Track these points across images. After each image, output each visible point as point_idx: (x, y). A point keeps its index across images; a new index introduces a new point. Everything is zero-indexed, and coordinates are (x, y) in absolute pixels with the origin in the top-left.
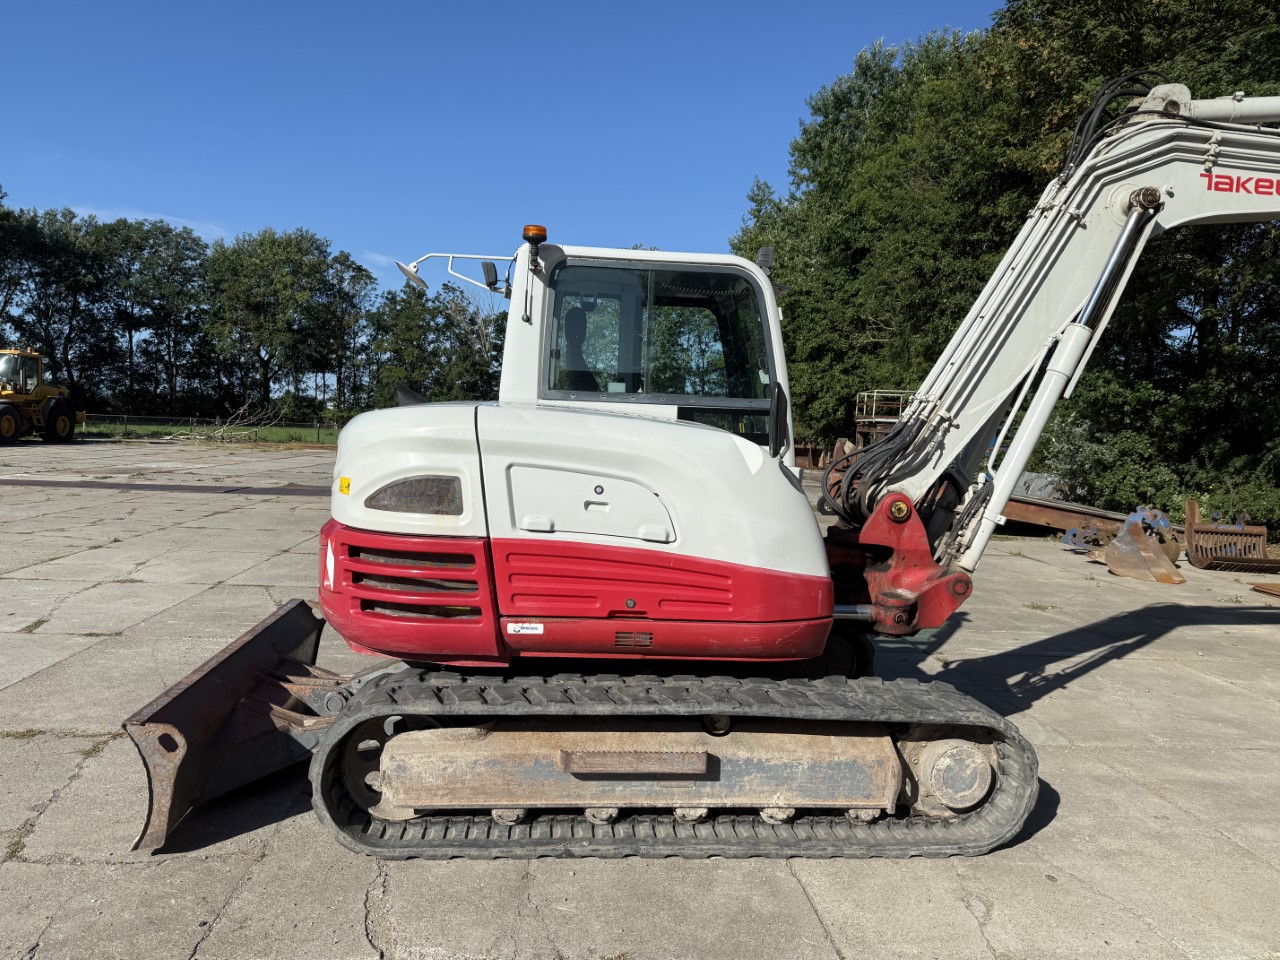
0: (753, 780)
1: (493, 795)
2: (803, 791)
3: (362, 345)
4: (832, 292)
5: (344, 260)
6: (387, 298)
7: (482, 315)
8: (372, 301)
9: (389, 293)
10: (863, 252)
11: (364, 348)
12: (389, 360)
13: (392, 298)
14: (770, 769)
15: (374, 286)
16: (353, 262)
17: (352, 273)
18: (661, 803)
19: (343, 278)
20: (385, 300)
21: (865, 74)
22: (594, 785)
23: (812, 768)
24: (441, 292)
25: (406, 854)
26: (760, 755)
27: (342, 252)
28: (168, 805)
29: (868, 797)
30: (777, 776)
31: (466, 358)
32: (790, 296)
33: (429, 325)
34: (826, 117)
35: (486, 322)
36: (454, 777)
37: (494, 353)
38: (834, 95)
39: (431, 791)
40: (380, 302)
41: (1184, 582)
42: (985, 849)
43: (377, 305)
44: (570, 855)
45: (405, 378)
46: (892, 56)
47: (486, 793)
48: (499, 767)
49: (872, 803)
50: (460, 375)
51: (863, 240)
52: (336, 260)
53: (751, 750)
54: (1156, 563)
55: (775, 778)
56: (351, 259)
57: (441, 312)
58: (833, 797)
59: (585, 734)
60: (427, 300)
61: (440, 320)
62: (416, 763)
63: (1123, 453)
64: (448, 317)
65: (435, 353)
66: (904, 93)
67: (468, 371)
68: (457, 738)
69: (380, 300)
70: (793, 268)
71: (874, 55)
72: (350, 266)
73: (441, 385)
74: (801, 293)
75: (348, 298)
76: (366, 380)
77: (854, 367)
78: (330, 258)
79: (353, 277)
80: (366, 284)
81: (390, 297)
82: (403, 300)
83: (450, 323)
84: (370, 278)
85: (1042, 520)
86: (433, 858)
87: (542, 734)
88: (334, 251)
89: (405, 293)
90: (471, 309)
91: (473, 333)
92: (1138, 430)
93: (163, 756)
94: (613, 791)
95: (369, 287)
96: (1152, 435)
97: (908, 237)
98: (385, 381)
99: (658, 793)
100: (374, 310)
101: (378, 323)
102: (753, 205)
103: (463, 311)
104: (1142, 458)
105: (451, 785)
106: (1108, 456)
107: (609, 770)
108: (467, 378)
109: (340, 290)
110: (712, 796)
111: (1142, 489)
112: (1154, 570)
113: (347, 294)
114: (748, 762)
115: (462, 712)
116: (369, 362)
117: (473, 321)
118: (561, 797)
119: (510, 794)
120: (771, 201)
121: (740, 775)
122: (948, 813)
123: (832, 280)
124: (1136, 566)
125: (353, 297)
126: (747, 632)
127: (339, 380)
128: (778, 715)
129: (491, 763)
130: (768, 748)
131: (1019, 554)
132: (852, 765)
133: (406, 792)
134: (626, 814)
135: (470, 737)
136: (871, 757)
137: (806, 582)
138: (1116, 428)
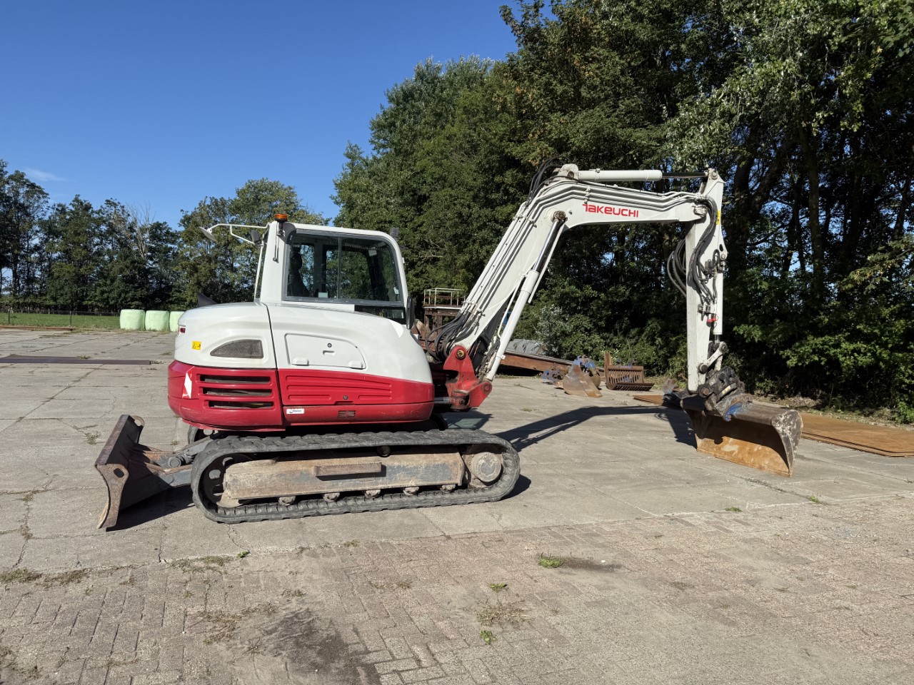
0: (400, 475)
1: (280, 490)
2: (423, 478)
3: (36, 246)
4: (406, 222)
5: (19, 178)
6: (57, 209)
7: (139, 225)
8: (45, 211)
9: (59, 205)
10: (423, 199)
11: (37, 248)
12: (59, 257)
13: (62, 210)
14: (408, 469)
15: (46, 199)
16: (27, 180)
17: (26, 189)
18: (360, 488)
19: (18, 192)
20: (55, 211)
21: (422, 78)
22: (328, 483)
23: (426, 468)
24: (104, 206)
25: (240, 520)
26: (404, 463)
27: (17, 171)
28: (118, 504)
29: (450, 479)
30: (411, 472)
31: (126, 257)
32: (378, 223)
33: (94, 231)
34: (398, 105)
35: (143, 230)
36: (261, 484)
37: (149, 254)
38: (402, 90)
39: (250, 490)
40: (50, 213)
41: (602, 396)
42: (499, 498)
43: (49, 214)
44: (319, 514)
45: (74, 272)
46: (439, 69)
47: (277, 490)
48: (283, 477)
49: (452, 482)
50: (121, 271)
51: (425, 190)
52: (11, 177)
53: (400, 461)
54: (587, 387)
55: (410, 473)
56: (25, 178)
57: (104, 222)
58: (435, 480)
59: (323, 460)
60: (93, 212)
61: (104, 228)
62: (242, 478)
63: (577, 327)
64: (110, 225)
65: (99, 253)
66: (448, 95)
67: (127, 267)
68: (261, 465)
69: (51, 210)
70: (379, 205)
71: (427, 67)
72: (25, 183)
73: (105, 278)
74: (385, 222)
75: (22, 208)
76: (38, 274)
77: (422, 272)
78: (6, 176)
79: (27, 192)
80: (39, 198)
81: (60, 208)
82: (72, 211)
83: (112, 230)
84: (43, 193)
85: (531, 366)
86: (253, 521)
87: (302, 461)
88: (10, 171)
89: (73, 206)
90: (130, 220)
91: (132, 238)
92: (585, 313)
93: (116, 480)
94: (338, 484)
95: (42, 200)
96: (591, 317)
97: (453, 193)
98: (56, 274)
99: (358, 484)
100: (46, 218)
101: (50, 229)
102: (349, 160)
103: (124, 220)
104: (586, 330)
105: (260, 486)
106: (569, 328)
107: (338, 473)
108: (127, 272)
109: (16, 202)
110: (383, 484)
111: (586, 348)
112: (586, 390)
113: (22, 205)
114: (399, 467)
115: (268, 451)
116: (41, 260)
117: (131, 229)
118: (313, 489)
119: (289, 490)
120: (360, 158)
121: (395, 473)
122: (484, 486)
123: (406, 214)
124: (578, 389)
125: (28, 207)
126: (397, 408)
127: (15, 275)
128: (413, 444)
129: (280, 475)
130: (407, 460)
131: (519, 385)
132: (444, 465)
133: (238, 491)
134: (344, 495)
135: (268, 464)
136: (451, 461)
137: (423, 386)
138: (573, 312)
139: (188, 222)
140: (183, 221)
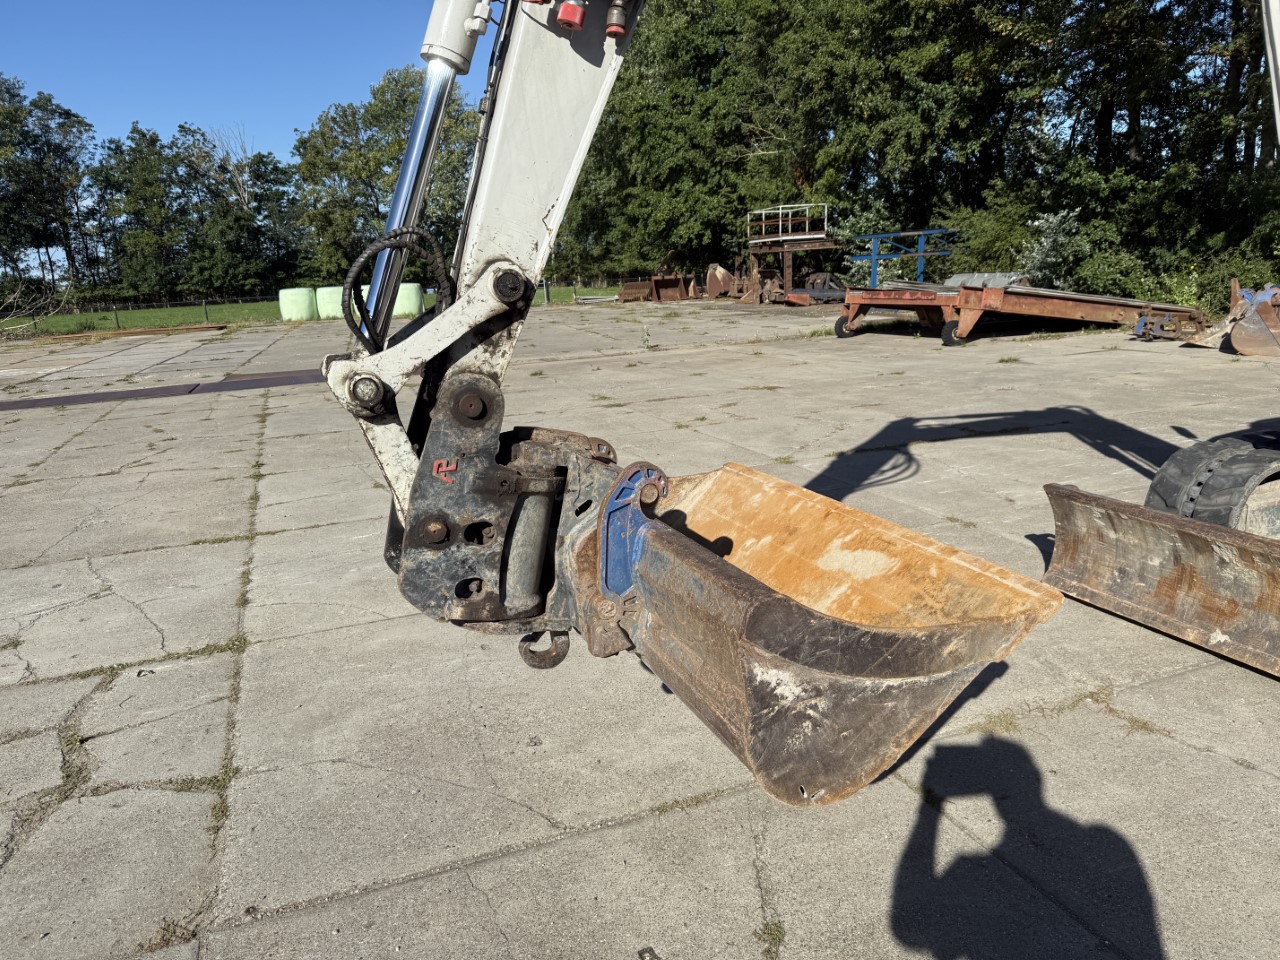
3: (89, 209)
5: (43, 103)
6: (109, 148)
9: (111, 142)
11: (91, 213)
13: (116, 149)
16: (58, 106)
17: (59, 120)
20: (107, 151)
24: (178, 135)
31: (225, 215)
33: (170, 177)
35: (240, 168)
37: (255, 204)
40: (100, 154)
43: (98, 157)
45: (155, 243)
50: (223, 233)
52: (34, 104)
56: (54, 102)
57: (182, 161)
60: (162, 147)
61: (182, 170)
63: (1095, 243)
64: (190, 165)
69: (100, 151)
72: (55, 111)
78: (26, 103)
79: (61, 125)
80: (80, 132)
81: (113, 146)
82: (132, 149)
83: (195, 174)
84: (85, 124)
89: (133, 139)
91: (226, 183)
92: (1108, 218)
98: (130, 249)
100: (96, 164)
101: (105, 180)
103: (208, 156)
104: (1112, 245)
109: (48, 143)
113: (59, 147)
116: (102, 230)
117: (223, 168)
123: (682, 92)
125: (68, 149)
127: (70, 257)
138: (1090, 217)
139: (305, 148)
140: (297, 148)
